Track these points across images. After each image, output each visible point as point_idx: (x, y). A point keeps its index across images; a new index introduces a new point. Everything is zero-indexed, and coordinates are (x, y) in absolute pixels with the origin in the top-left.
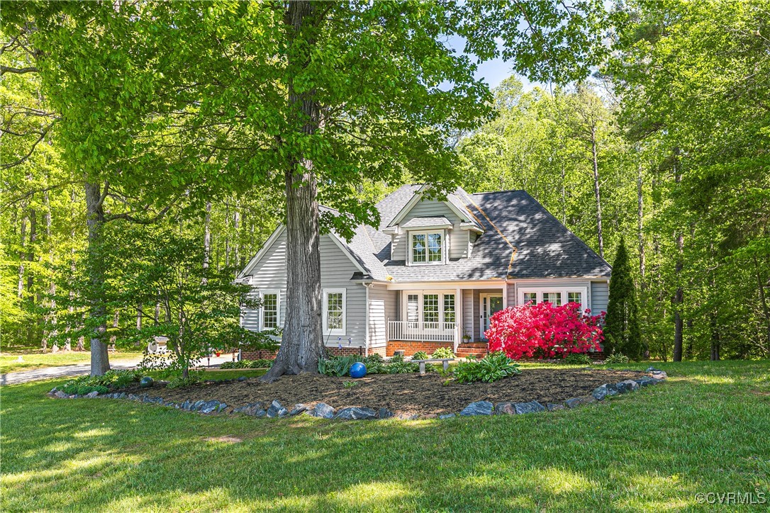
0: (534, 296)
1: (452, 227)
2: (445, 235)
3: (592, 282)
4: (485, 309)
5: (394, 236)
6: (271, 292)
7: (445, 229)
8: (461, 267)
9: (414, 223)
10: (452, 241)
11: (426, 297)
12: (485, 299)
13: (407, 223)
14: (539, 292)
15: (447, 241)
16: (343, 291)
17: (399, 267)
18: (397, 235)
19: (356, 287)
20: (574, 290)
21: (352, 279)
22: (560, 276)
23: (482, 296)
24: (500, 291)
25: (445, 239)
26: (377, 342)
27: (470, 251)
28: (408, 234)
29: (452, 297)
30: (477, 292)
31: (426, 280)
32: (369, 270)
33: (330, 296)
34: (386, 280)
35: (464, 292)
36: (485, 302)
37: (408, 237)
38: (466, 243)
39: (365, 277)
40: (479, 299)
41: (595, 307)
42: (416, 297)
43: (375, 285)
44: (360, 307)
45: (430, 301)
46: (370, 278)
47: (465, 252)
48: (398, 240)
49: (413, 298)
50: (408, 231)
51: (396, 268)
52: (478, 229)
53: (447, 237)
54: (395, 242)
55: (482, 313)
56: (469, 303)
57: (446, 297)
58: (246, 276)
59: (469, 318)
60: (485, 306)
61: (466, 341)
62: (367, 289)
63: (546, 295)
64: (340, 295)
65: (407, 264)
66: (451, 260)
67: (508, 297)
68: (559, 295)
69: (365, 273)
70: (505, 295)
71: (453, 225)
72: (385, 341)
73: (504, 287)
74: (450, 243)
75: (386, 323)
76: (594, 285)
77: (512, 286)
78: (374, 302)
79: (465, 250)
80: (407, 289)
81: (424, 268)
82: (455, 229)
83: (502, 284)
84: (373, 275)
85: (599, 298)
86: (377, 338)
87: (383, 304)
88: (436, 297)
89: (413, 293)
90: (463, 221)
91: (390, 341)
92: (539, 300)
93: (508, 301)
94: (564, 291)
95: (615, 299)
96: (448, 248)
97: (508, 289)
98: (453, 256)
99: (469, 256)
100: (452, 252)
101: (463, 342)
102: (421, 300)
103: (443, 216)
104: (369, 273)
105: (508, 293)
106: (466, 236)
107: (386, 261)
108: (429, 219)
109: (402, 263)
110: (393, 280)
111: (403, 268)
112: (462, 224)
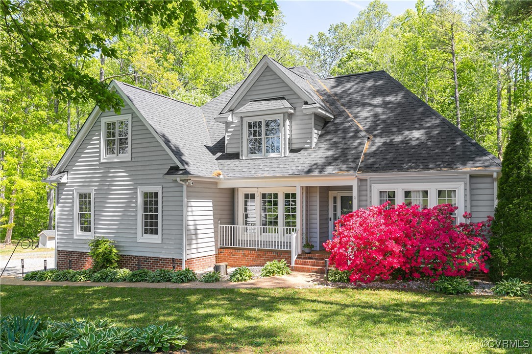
0: (392, 195)
1: (292, 111)
2: (284, 121)
3: (471, 176)
4: (335, 210)
5: (228, 124)
6: (85, 191)
7: (284, 113)
8: (303, 159)
9: (250, 107)
10: (293, 128)
11: (264, 196)
12: (335, 198)
13: (241, 109)
14: (399, 190)
15: (288, 128)
16: (158, 189)
17: (232, 160)
18: (232, 123)
19: (172, 185)
20: (446, 186)
21: (166, 174)
22: (427, 168)
23: (331, 194)
24: (350, 188)
25: (284, 125)
26: (200, 250)
27: (315, 140)
28: (242, 121)
29: (294, 195)
30: (325, 190)
31: (259, 175)
32: (187, 164)
33: (146, 195)
34: (211, 176)
35: (308, 190)
36: (335, 202)
37: (242, 125)
38: (309, 131)
39: (181, 172)
40: (328, 198)
41: (474, 209)
42: (253, 196)
43: (195, 182)
44: (178, 208)
45: (270, 200)
46: (186, 172)
47: (309, 141)
48: (232, 130)
49: (250, 197)
50: (242, 118)
51: (228, 162)
52: (324, 112)
53: (288, 123)
54: (230, 132)
55: (331, 215)
56: (314, 203)
57: (287, 196)
58: (61, 173)
59: (314, 221)
60: (335, 207)
61: (307, 250)
62: (185, 187)
63: (407, 194)
64: (156, 195)
65: (241, 158)
66: (292, 151)
67: (359, 196)
68: (425, 193)
69: (181, 167)
70: (355, 193)
71: (295, 109)
72: (214, 248)
73: (355, 184)
74: (291, 131)
75: (216, 228)
76: (474, 180)
77: (364, 183)
78: (194, 203)
79: (308, 138)
80: (243, 186)
81: (260, 161)
82: (298, 113)
83: (350, 179)
84: (191, 169)
85: (481, 198)
86: (199, 245)
87: (211, 204)
88: (276, 196)
89: (250, 192)
90: (306, 103)
91: (221, 248)
92: (400, 200)
93: (359, 201)
94: (433, 189)
95: (507, 199)
96: (288, 137)
97: (359, 187)
98: (295, 146)
99: (314, 145)
100: (293, 141)
101: (303, 252)
102: (258, 198)
103: (283, 98)
104: (186, 167)
105: (359, 191)
106: (309, 121)
107: (219, 154)
108: (267, 102)
109: (236, 156)
110: (221, 177)
111: (236, 161)
112: (304, 107)
